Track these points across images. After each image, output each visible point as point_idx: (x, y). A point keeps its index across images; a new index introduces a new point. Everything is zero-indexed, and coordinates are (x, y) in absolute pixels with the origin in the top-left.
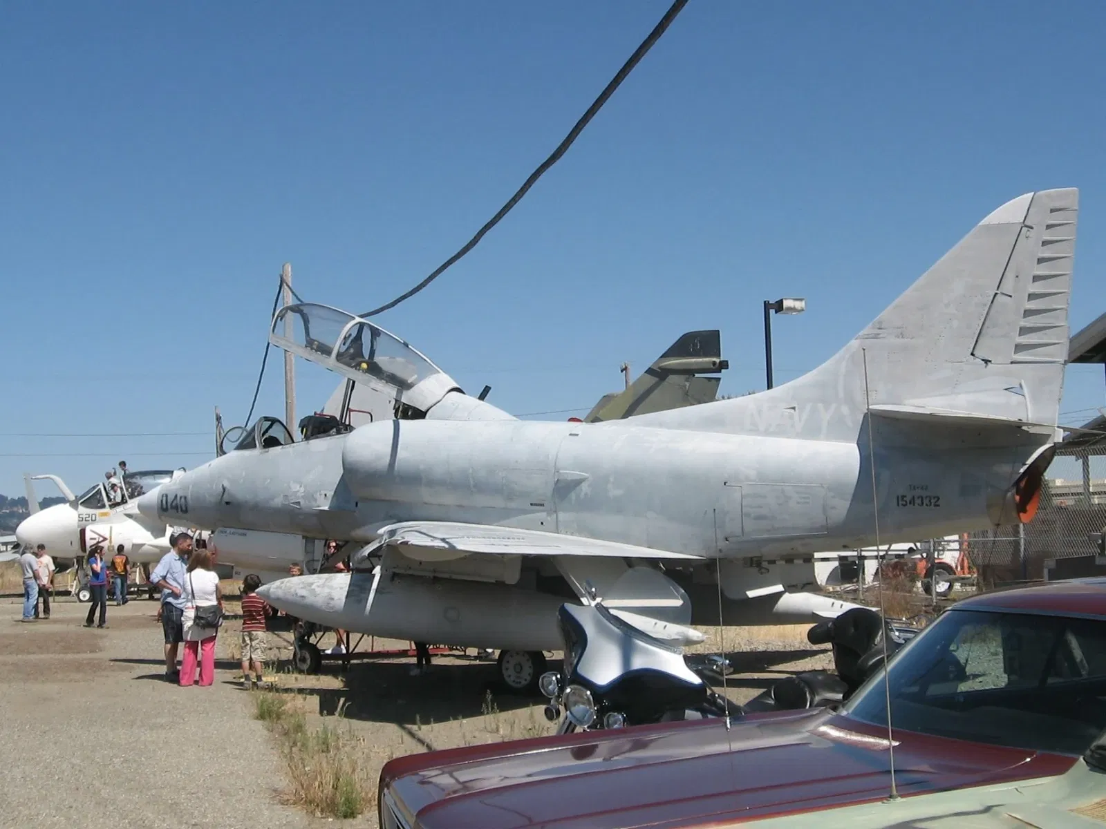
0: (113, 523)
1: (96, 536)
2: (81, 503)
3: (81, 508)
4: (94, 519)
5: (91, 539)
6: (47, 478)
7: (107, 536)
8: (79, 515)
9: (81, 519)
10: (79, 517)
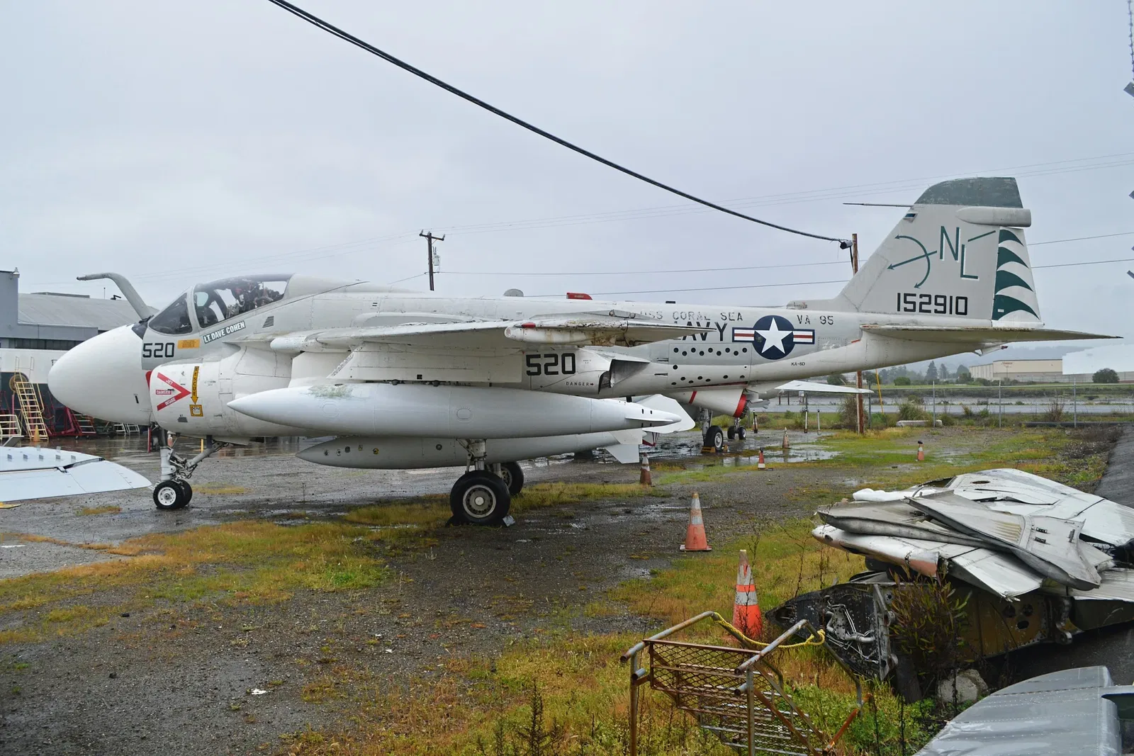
0: (201, 361)
3: (149, 332)
7: (189, 387)
8: (145, 345)
9: (147, 353)
10: (145, 350)
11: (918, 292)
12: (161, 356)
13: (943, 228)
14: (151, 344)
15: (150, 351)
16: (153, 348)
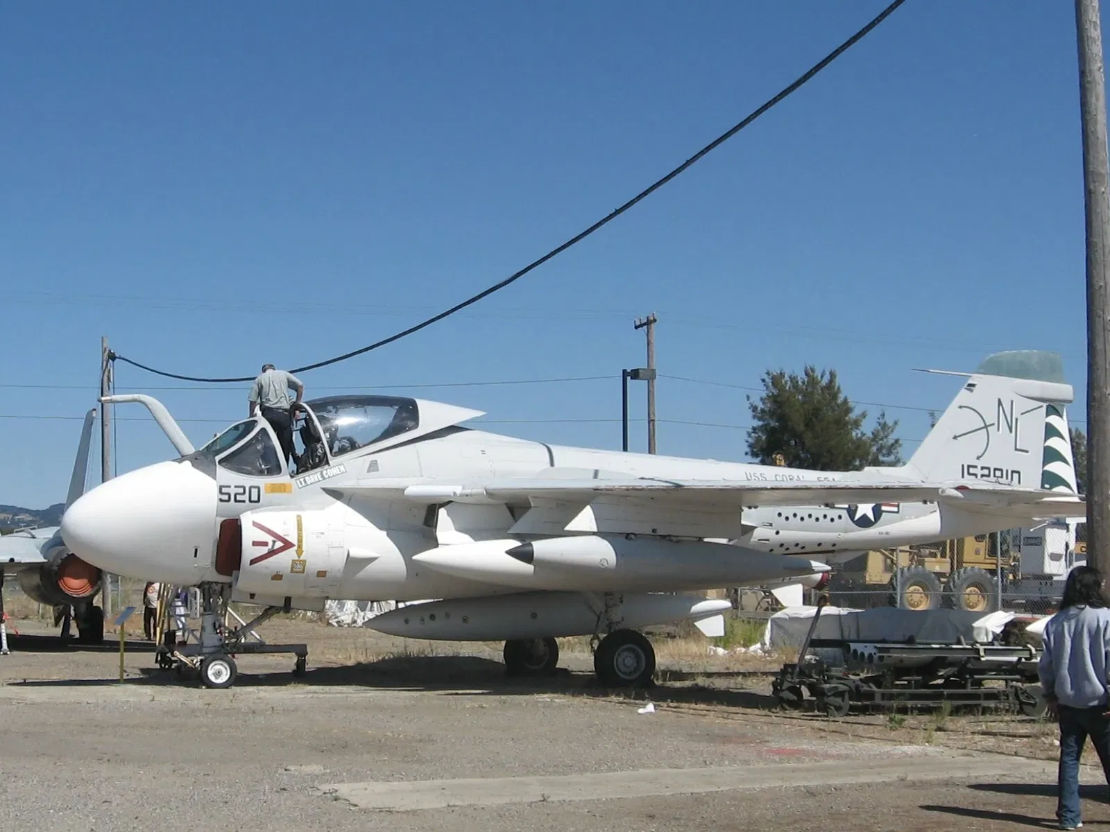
0: (302, 509)
1: (269, 539)
2: (220, 462)
3: (221, 471)
4: (254, 497)
5: (255, 544)
6: (134, 400)
7: (293, 539)
8: (221, 488)
9: (225, 496)
10: (221, 492)
11: (980, 464)
12: (244, 501)
13: (999, 400)
14: (229, 487)
15: (229, 495)
16: (232, 491)
